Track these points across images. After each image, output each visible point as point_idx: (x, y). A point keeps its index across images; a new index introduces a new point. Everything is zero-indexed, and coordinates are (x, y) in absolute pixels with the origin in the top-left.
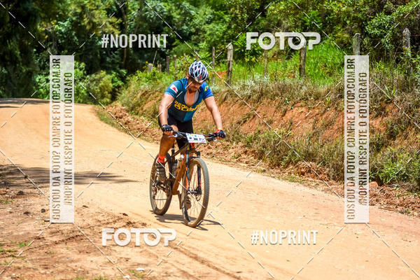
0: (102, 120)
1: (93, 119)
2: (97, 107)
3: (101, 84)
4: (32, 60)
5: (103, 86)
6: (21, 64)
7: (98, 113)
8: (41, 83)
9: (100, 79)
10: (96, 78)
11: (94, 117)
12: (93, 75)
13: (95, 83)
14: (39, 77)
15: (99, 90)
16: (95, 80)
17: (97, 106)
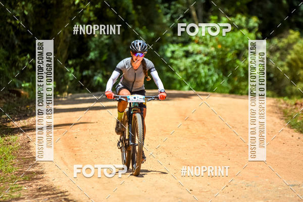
0: (291, 126)
1: (275, 124)
2: (283, 102)
3: (291, 56)
4: (158, 16)
5: (294, 60)
6: (137, 23)
7: (285, 113)
8: (176, 59)
9: (289, 46)
10: (280, 45)
11: (278, 121)
12: (275, 41)
13: (278, 54)
14: (172, 47)
15: (286, 68)
16: (278, 49)
17: (282, 100)
